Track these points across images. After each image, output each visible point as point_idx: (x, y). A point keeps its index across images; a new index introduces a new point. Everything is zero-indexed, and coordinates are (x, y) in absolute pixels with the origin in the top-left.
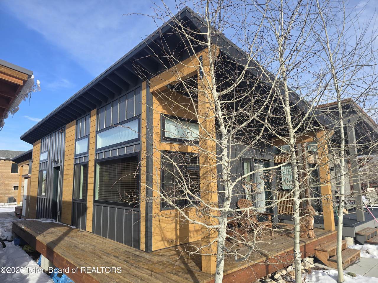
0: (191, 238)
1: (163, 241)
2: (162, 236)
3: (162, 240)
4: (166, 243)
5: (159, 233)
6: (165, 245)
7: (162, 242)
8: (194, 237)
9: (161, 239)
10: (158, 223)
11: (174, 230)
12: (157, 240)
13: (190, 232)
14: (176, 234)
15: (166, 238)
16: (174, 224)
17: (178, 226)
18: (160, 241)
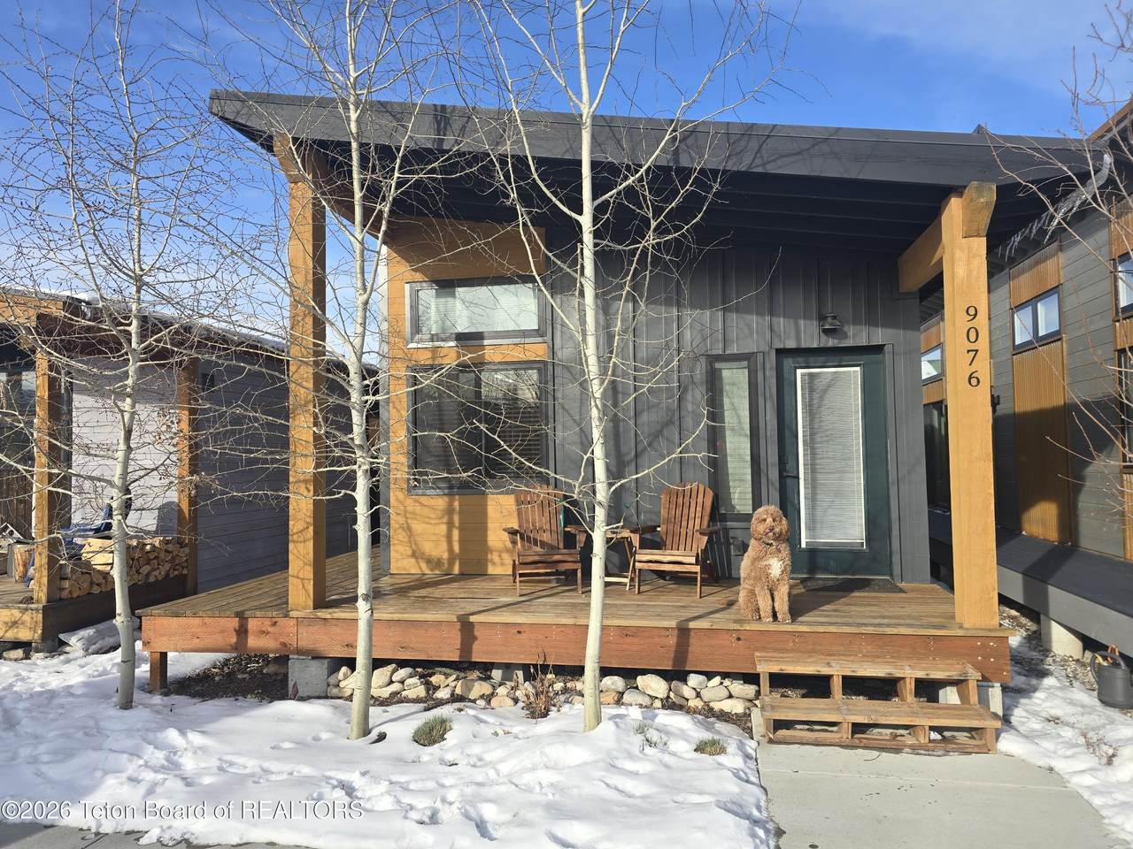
0: (494, 564)
1: (416, 558)
2: (414, 547)
3: (414, 555)
4: (423, 565)
5: (406, 539)
6: (420, 568)
7: (413, 560)
8: (502, 564)
9: (410, 553)
10: (401, 520)
11: (444, 539)
12: (402, 555)
13: (491, 551)
14: (451, 550)
15: (423, 554)
16: (444, 528)
17: (456, 533)
18: (409, 556)
